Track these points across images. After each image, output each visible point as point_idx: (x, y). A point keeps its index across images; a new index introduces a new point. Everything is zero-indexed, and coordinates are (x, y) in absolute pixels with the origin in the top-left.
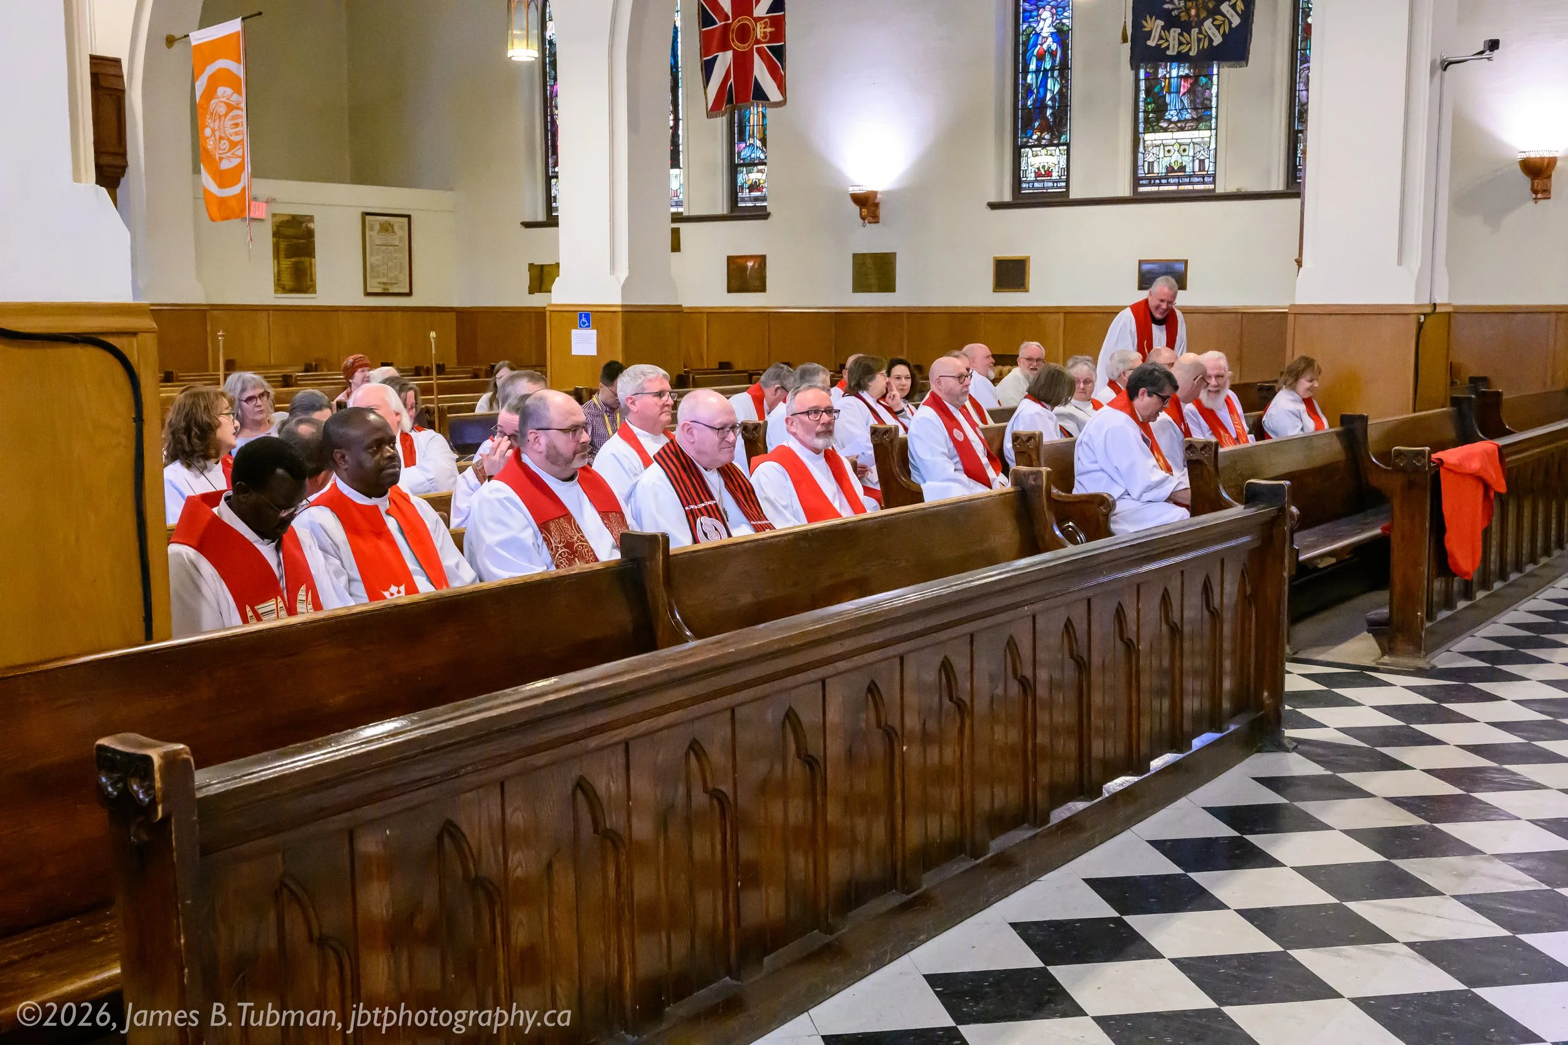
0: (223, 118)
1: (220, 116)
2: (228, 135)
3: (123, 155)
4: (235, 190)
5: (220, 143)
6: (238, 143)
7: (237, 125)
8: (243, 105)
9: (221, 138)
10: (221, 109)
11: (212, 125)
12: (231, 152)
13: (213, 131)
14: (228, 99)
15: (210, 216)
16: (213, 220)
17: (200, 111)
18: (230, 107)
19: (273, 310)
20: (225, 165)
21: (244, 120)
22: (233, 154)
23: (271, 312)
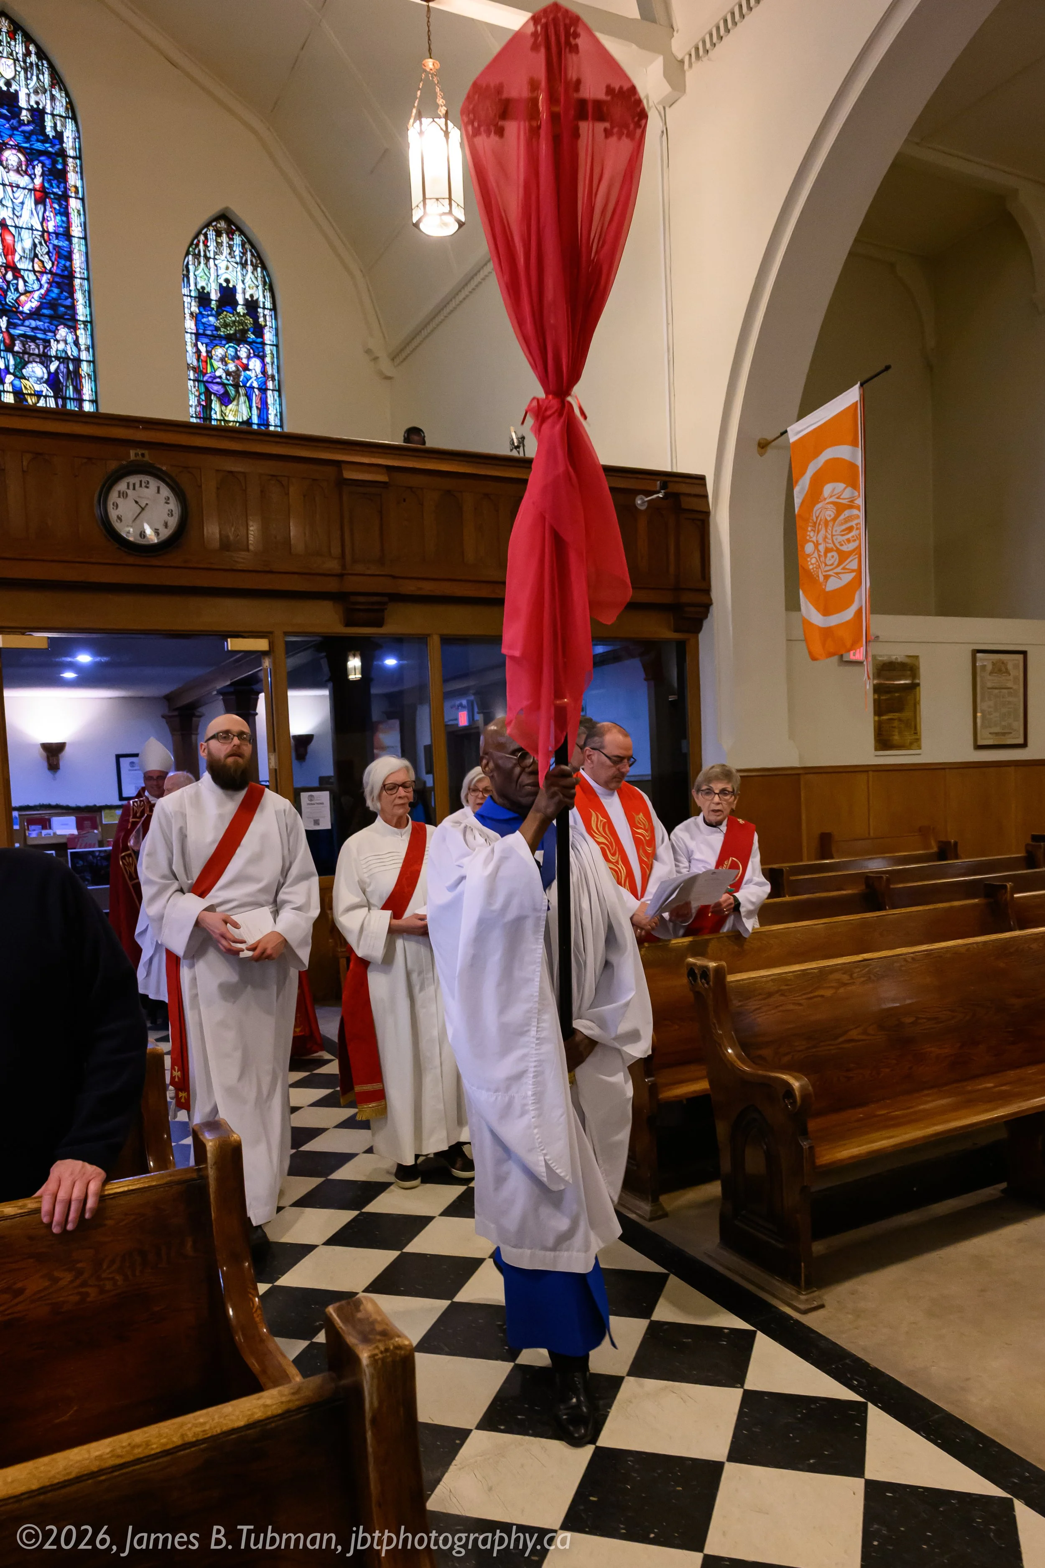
0: (831, 524)
1: (826, 523)
2: (838, 545)
3: (707, 591)
4: (848, 614)
5: (826, 556)
6: (850, 553)
7: (850, 529)
8: (860, 502)
9: (828, 551)
10: (829, 513)
11: (814, 539)
12: (842, 566)
13: (817, 545)
14: (838, 498)
15: (810, 653)
16: (814, 659)
17: (799, 522)
18: (840, 508)
19: (873, 771)
20: (833, 584)
21: (862, 521)
22: (844, 568)
23: (871, 773)
